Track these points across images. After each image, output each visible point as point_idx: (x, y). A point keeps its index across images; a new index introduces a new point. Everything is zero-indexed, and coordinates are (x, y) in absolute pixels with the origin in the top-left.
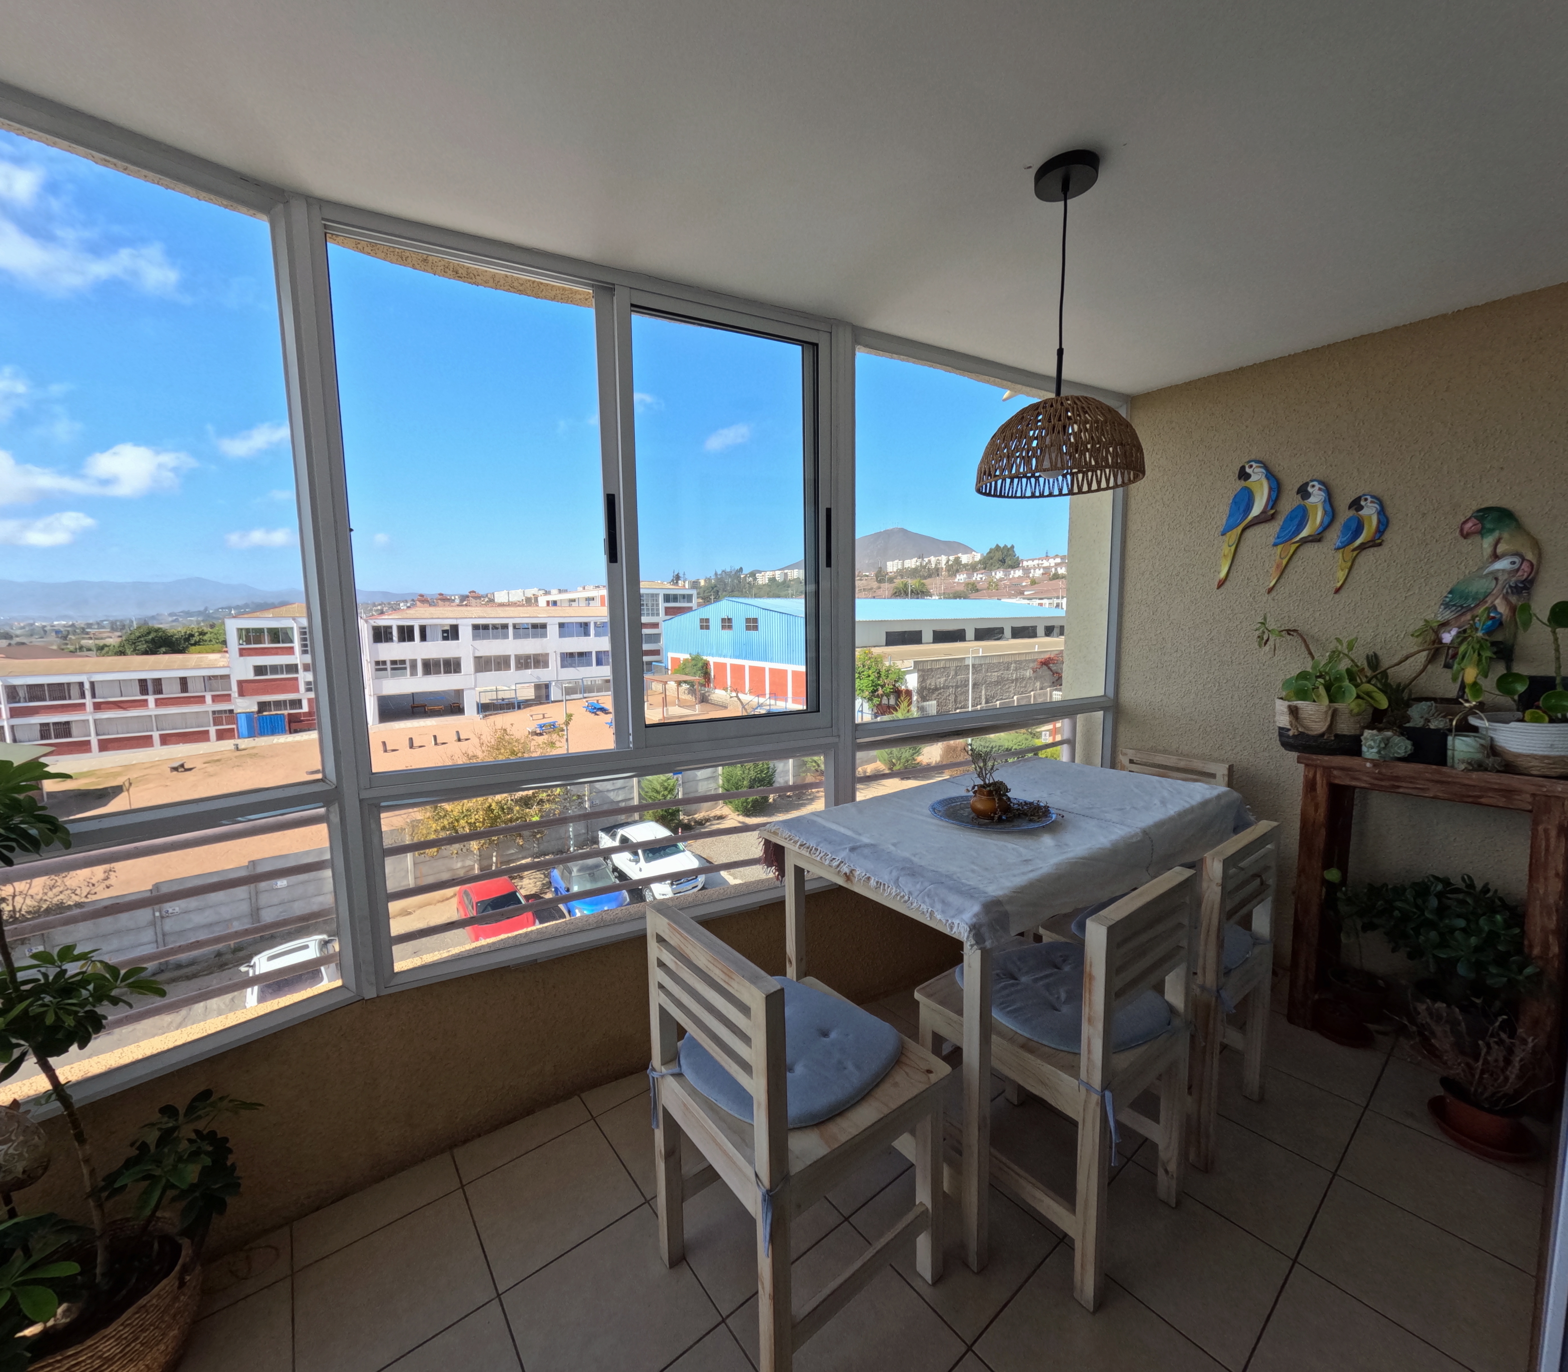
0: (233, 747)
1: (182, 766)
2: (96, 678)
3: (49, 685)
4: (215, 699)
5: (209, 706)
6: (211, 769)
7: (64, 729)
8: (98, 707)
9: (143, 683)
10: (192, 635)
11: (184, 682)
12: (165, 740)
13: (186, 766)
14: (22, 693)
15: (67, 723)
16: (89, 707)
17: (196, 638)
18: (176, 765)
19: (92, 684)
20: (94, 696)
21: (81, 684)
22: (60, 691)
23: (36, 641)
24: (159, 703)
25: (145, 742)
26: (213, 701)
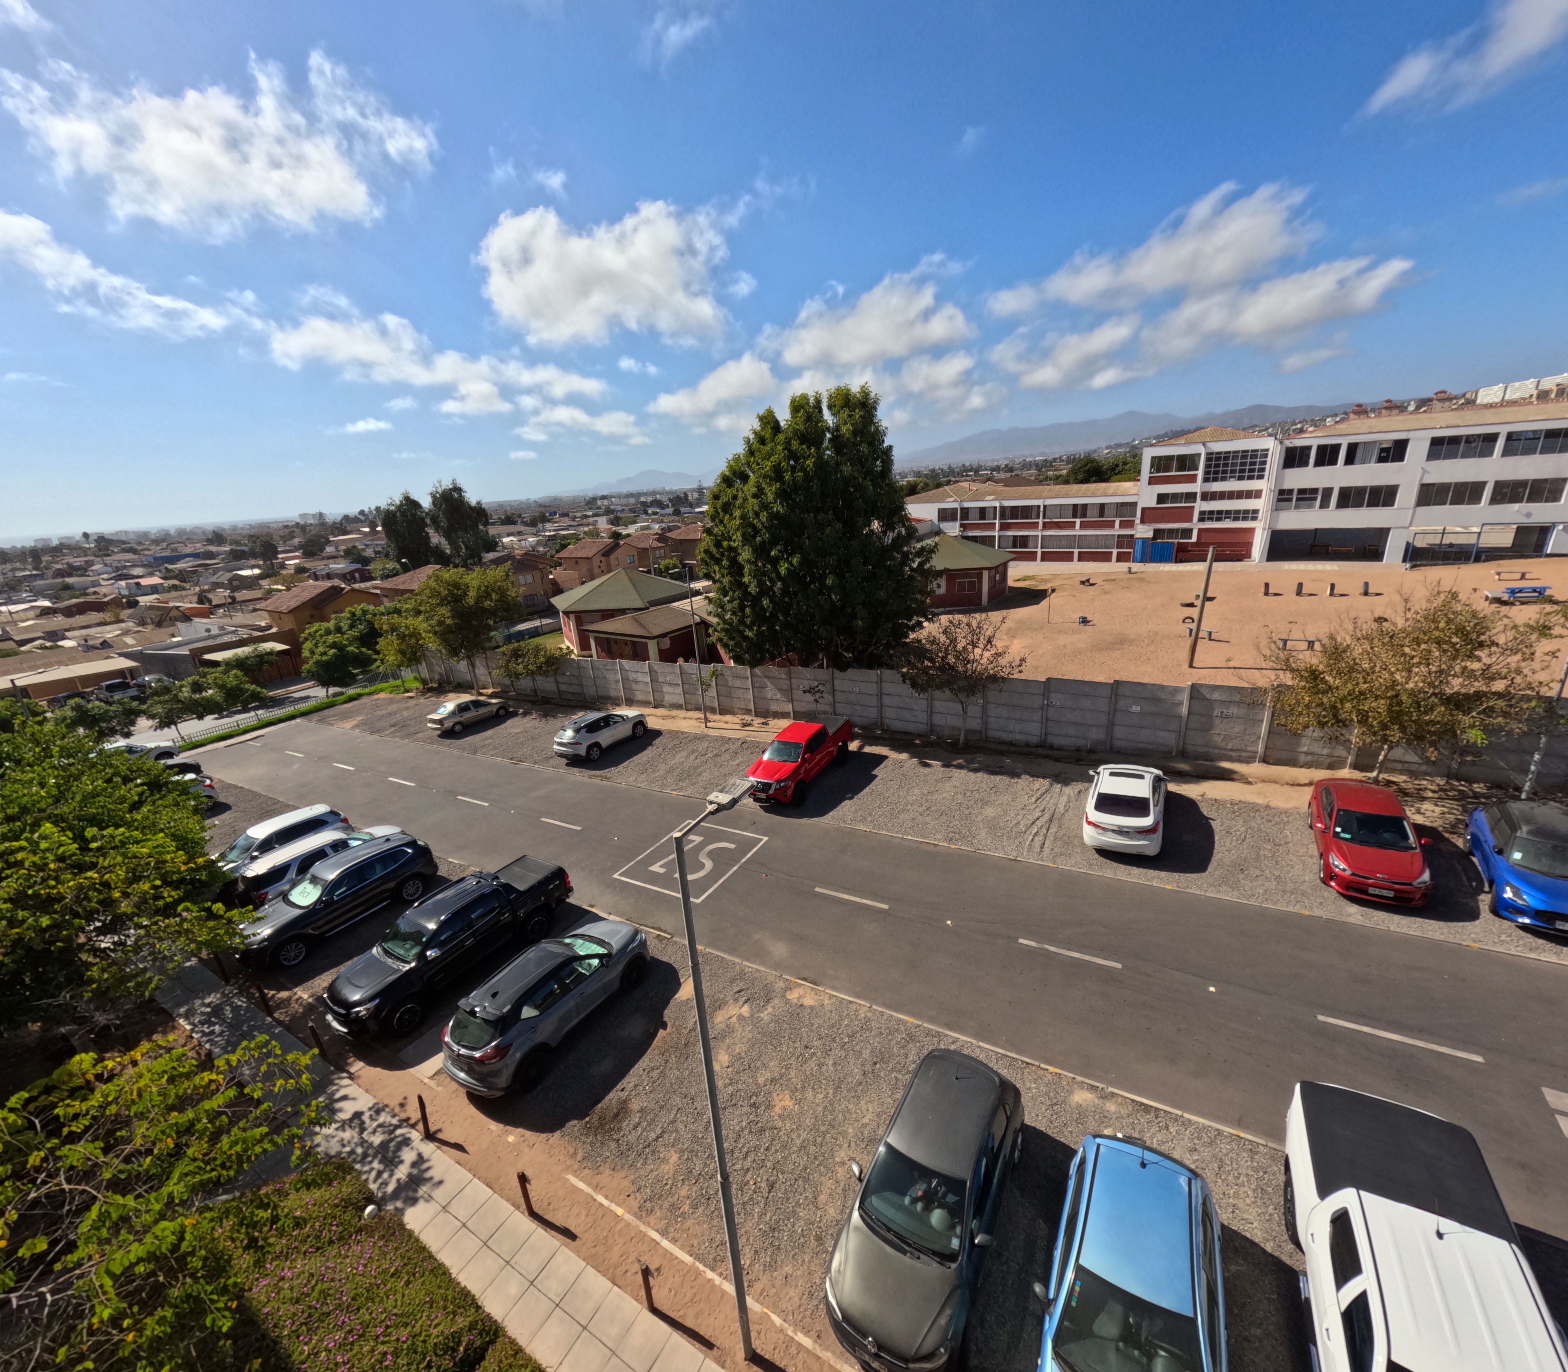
0: (1127, 570)
1: (1088, 580)
2: (1049, 502)
3: (1022, 507)
4: (1122, 524)
5: (1117, 531)
6: (1108, 586)
7: (1023, 541)
8: (1046, 526)
9: (1075, 508)
10: (1117, 465)
11: (1102, 507)
12: (1082, 557)
13: (1091, 582)
14: (1008, 513)
15: (1027, 537)
16: (1040, 526)
17: (1120, 468)
18: (1084, 579)
19: (1045, 506)
20: (1044, 517)
21: (1039, 507)
22: (1026, 512)
23: (1025, 473)
24: (1083, 526)
25: (1067, 557)
26: (1120, 526)
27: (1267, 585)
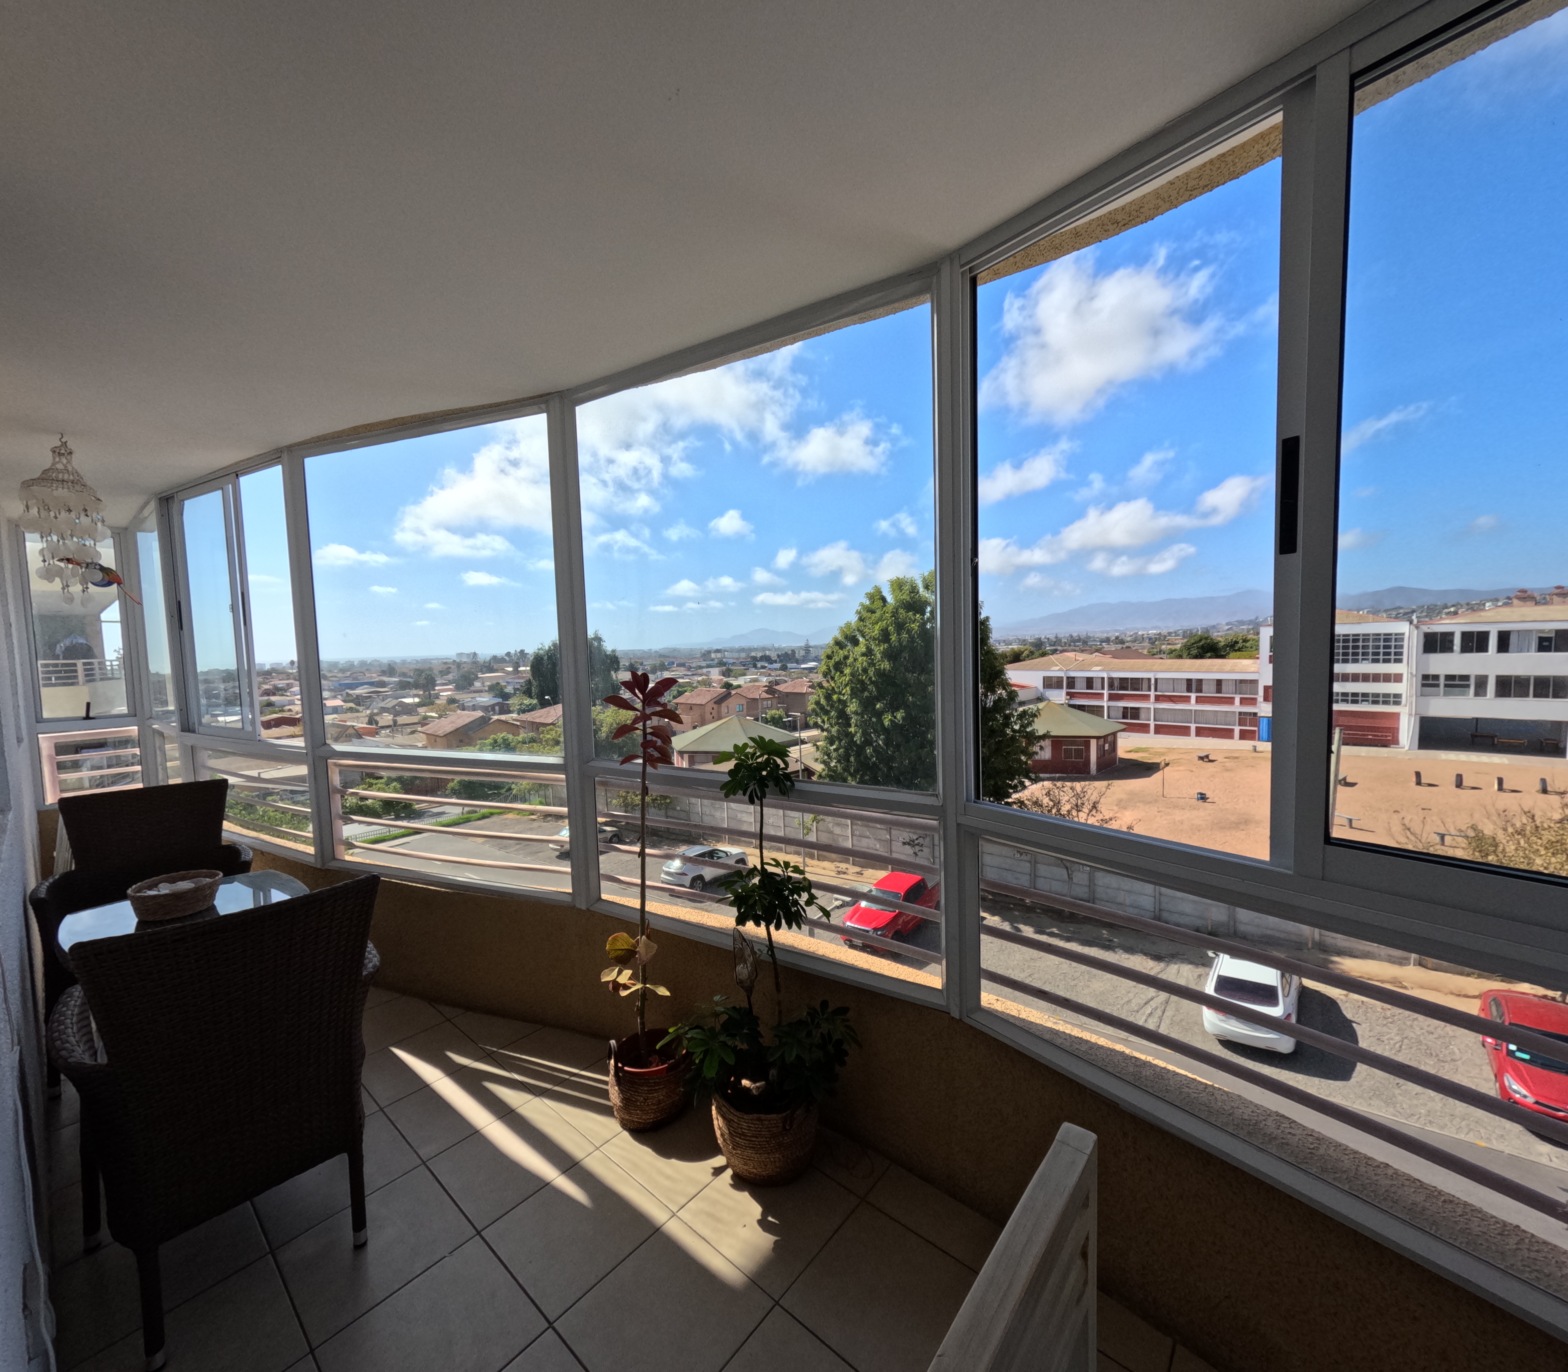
0: (1252, 748)
1: (1207, 756)
2: (1160, 675)
3: (1132, 679)
4: (1243, 701)
5: (1237, 707)
6: (1229, 764)
7: (1135, 713)
8: (1158, 699)
9: (1189, 681)
10: (1236, 642)
11: (1219, 682)
12: (1200, 732)
13: (1211, 758)
14: (1116, 684)
15: (1138, 709)
16: (1152, 698)
17: (1240, 645)
18: (1202, 755)
19: (1156, 680)
20: (1156, 690)
21: (1149, 680)
22: (1136, 683)
23: (1136, 646)
24: (1199, 700)
25: (1184, 731)
26: (1241, 703)
27: (1418, 775)
